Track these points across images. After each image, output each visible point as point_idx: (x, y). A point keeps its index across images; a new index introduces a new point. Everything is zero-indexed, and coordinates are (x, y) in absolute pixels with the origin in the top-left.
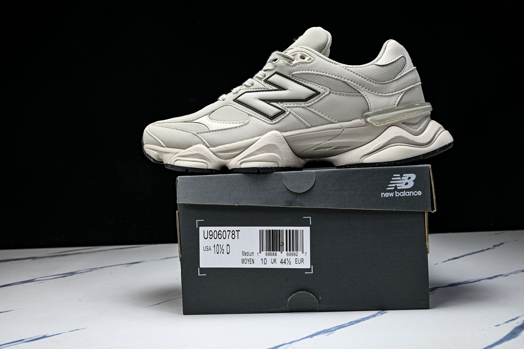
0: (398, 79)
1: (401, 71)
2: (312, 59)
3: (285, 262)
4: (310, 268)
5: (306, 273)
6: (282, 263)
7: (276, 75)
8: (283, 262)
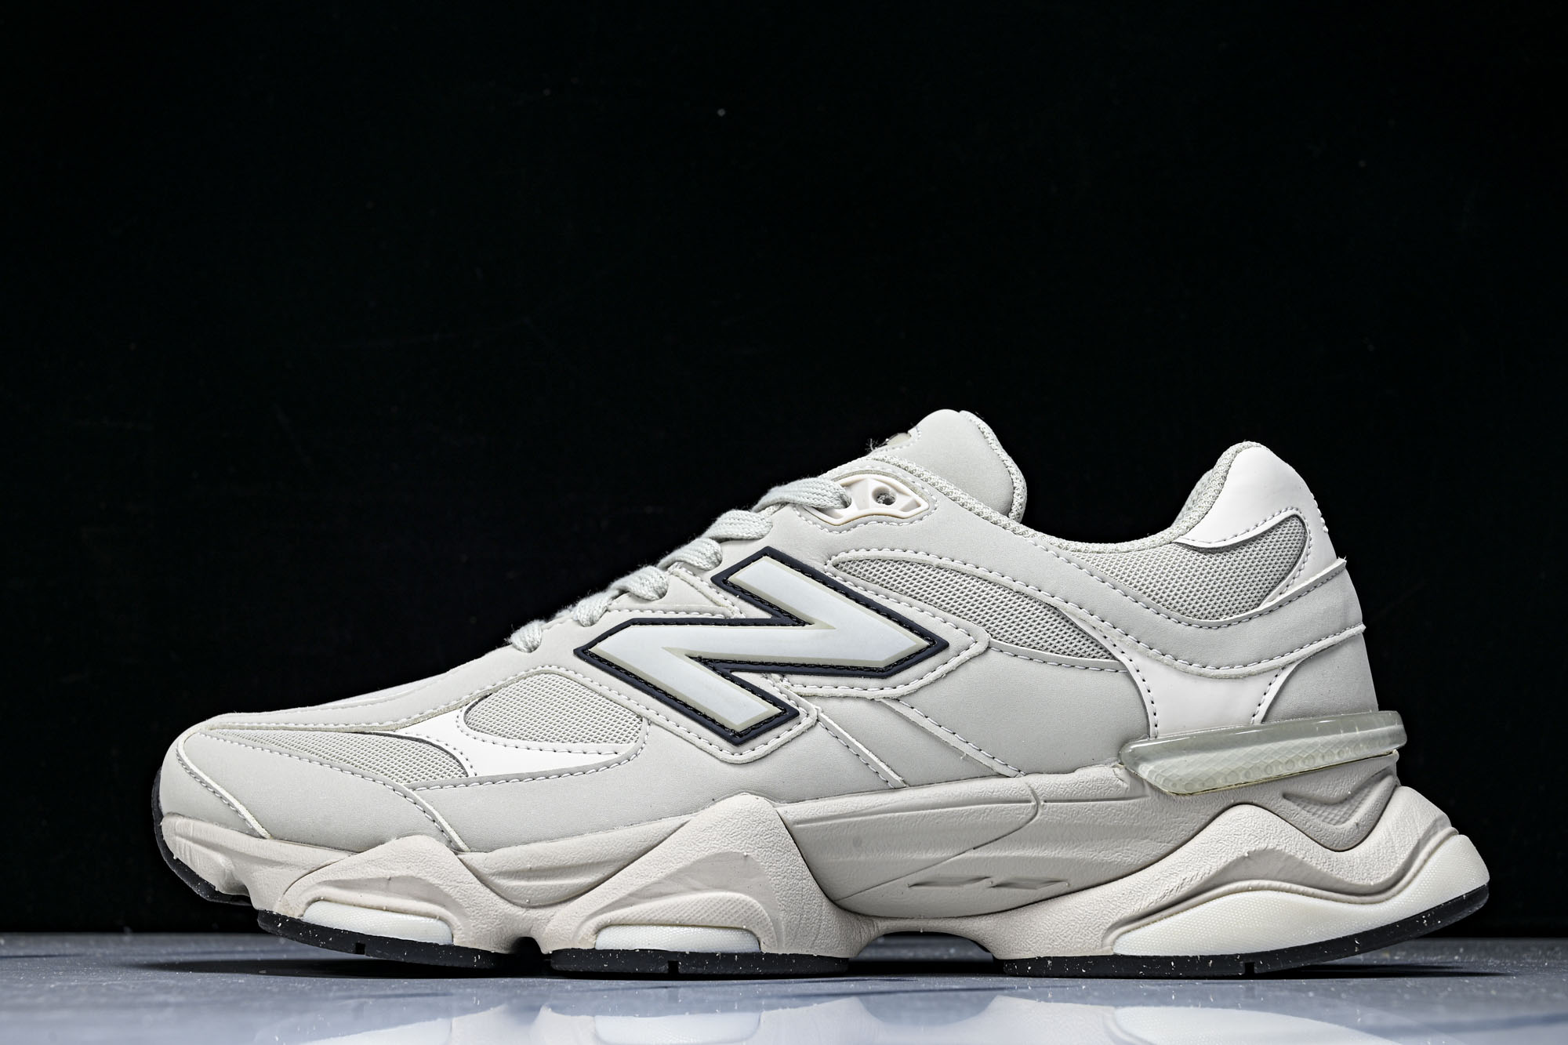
0: (1271, 611)
1: (1287, 574)
2: (924, 505)
7: (766, 561)
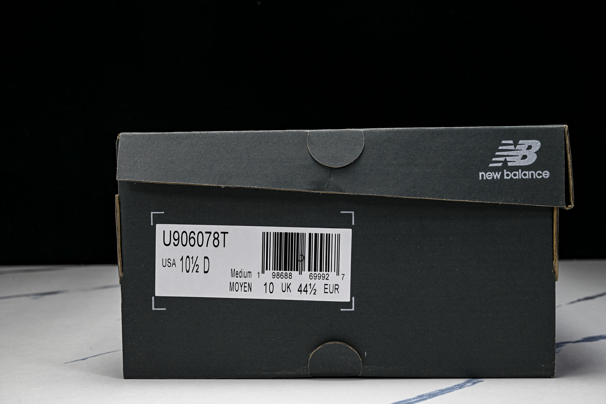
3: (305, 290)
4: (349, 301)
5: (342, 310)
6: (301, 291)
8: (303, 290)
